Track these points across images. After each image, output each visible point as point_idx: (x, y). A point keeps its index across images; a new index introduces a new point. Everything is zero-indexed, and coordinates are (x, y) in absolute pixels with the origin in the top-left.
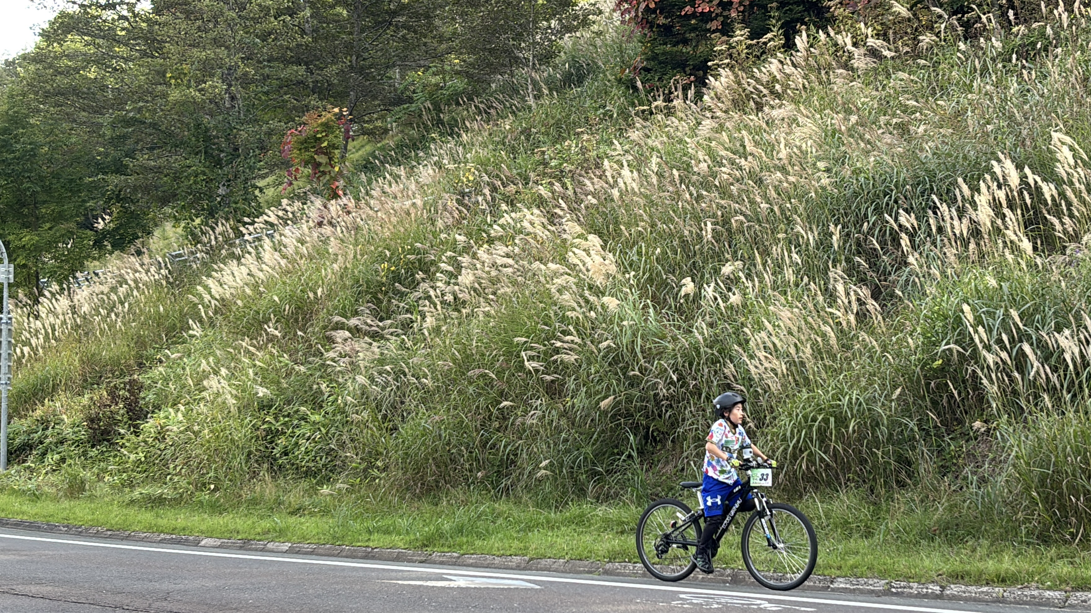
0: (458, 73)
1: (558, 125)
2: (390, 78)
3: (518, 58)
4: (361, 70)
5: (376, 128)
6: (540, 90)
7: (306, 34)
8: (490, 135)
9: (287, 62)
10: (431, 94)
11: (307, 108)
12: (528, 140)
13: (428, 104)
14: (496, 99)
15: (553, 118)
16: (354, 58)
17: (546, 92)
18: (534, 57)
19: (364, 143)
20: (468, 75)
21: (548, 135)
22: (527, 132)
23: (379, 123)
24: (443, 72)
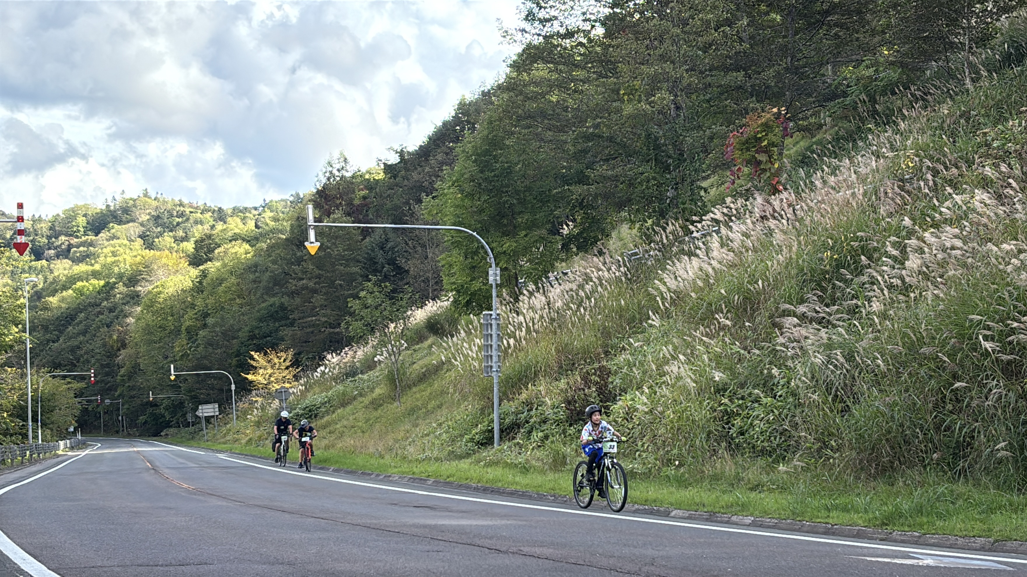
0: (892, 63)
1: (998, 106)
2: (823, 75)
3: (954, 43)
4: (796, 71)
5: (810, 124)
6: (977, 72)
7: (744, 42)
8: (928, 120)
9: (727, 69)
10: (865, 87)
11: (745, 112)
12: (967, 122)
13: (863, 96)
14: (932, 85)
15: (993, 99)
16: (789, 59)
17: (985, 74)
18: (970, 41)
19: (798, 139)
20: (903, 65)
21: (988, 116)
22: (966, 115)
23: (812, 120)
24: (876, 64)
